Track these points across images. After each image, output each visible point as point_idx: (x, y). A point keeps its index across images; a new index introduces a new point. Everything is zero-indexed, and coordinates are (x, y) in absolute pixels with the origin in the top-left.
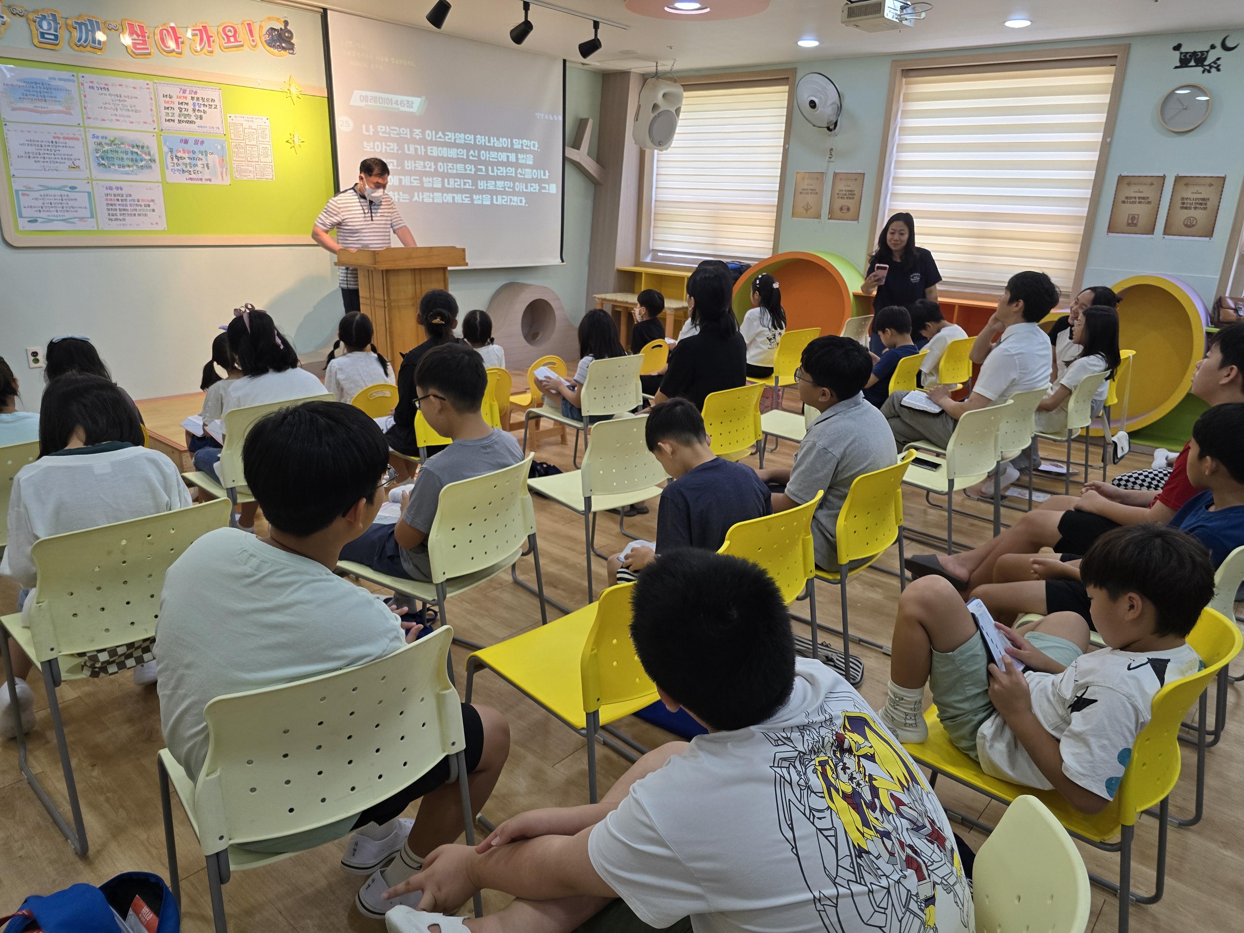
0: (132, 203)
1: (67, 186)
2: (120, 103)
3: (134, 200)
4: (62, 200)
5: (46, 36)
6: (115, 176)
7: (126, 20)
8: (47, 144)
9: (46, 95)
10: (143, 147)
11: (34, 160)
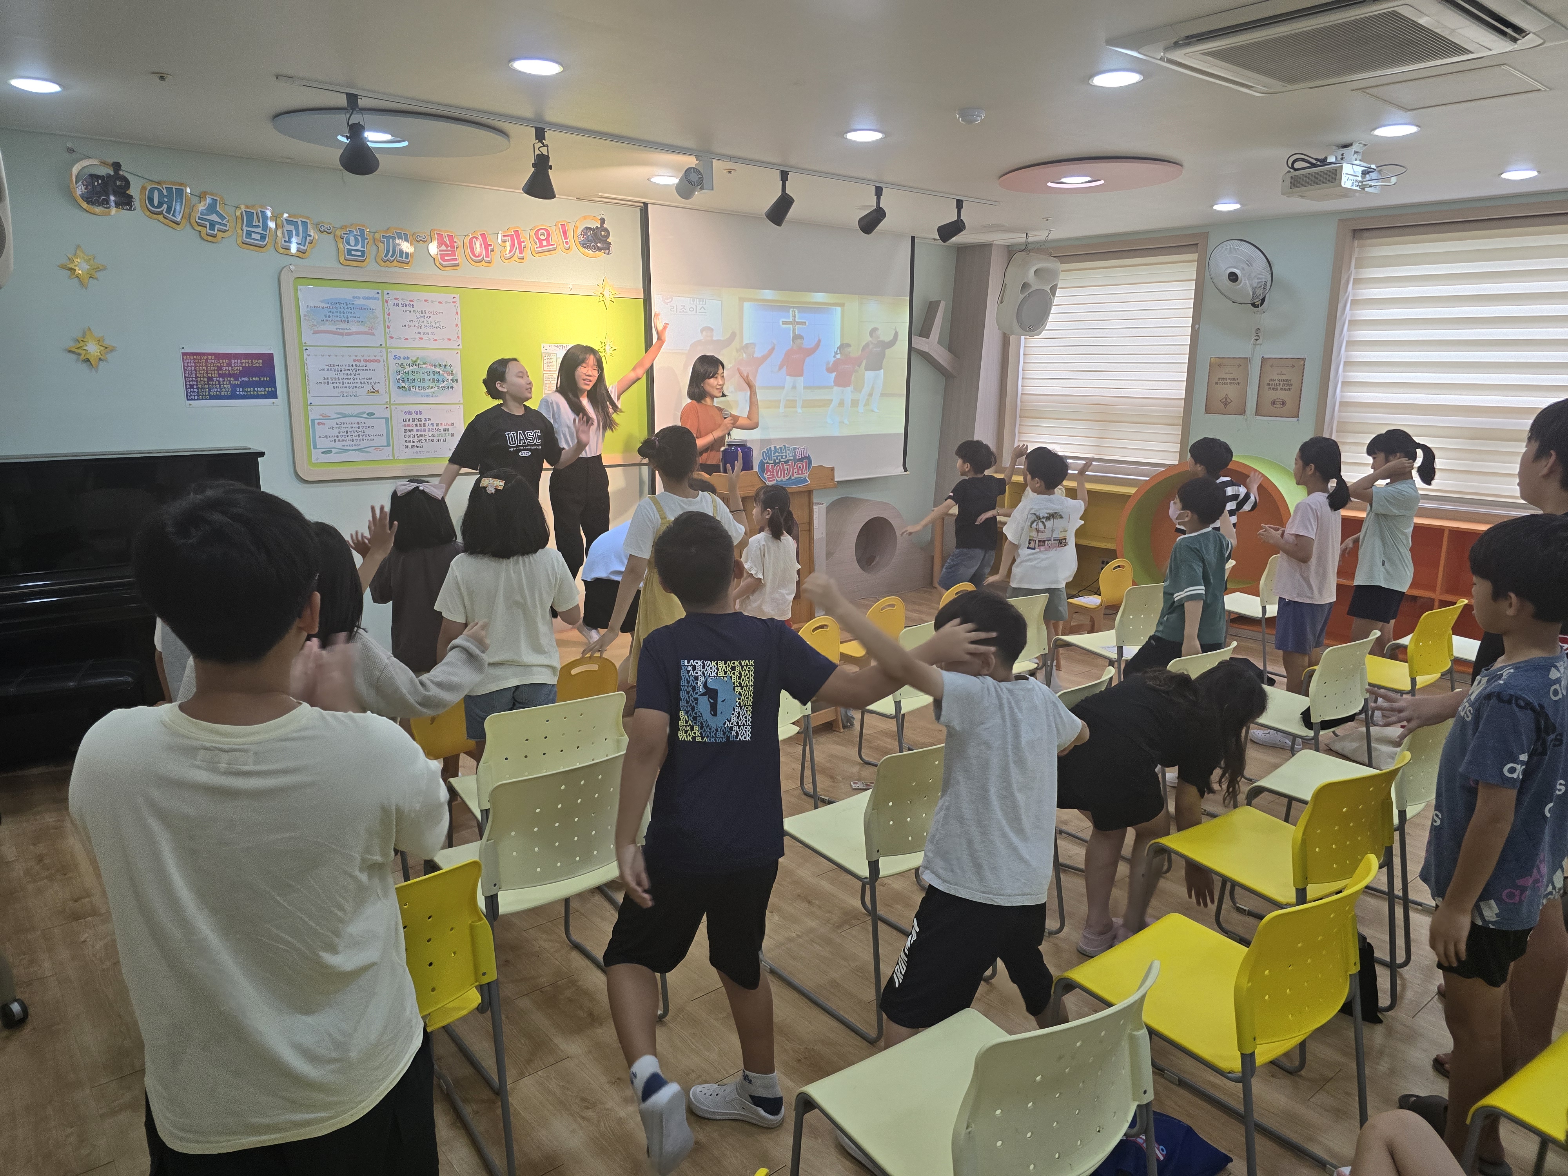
0: (431, 427)
1: (365, 412)
2: (425, 320)
3: (433, 425)
4: (359, 428)
5: (353, 253)
6: (415, 400)
7: (435, 230)
8: (347, 368)
9: (349, 315)
10: (445, 366)
11: (333, 385)
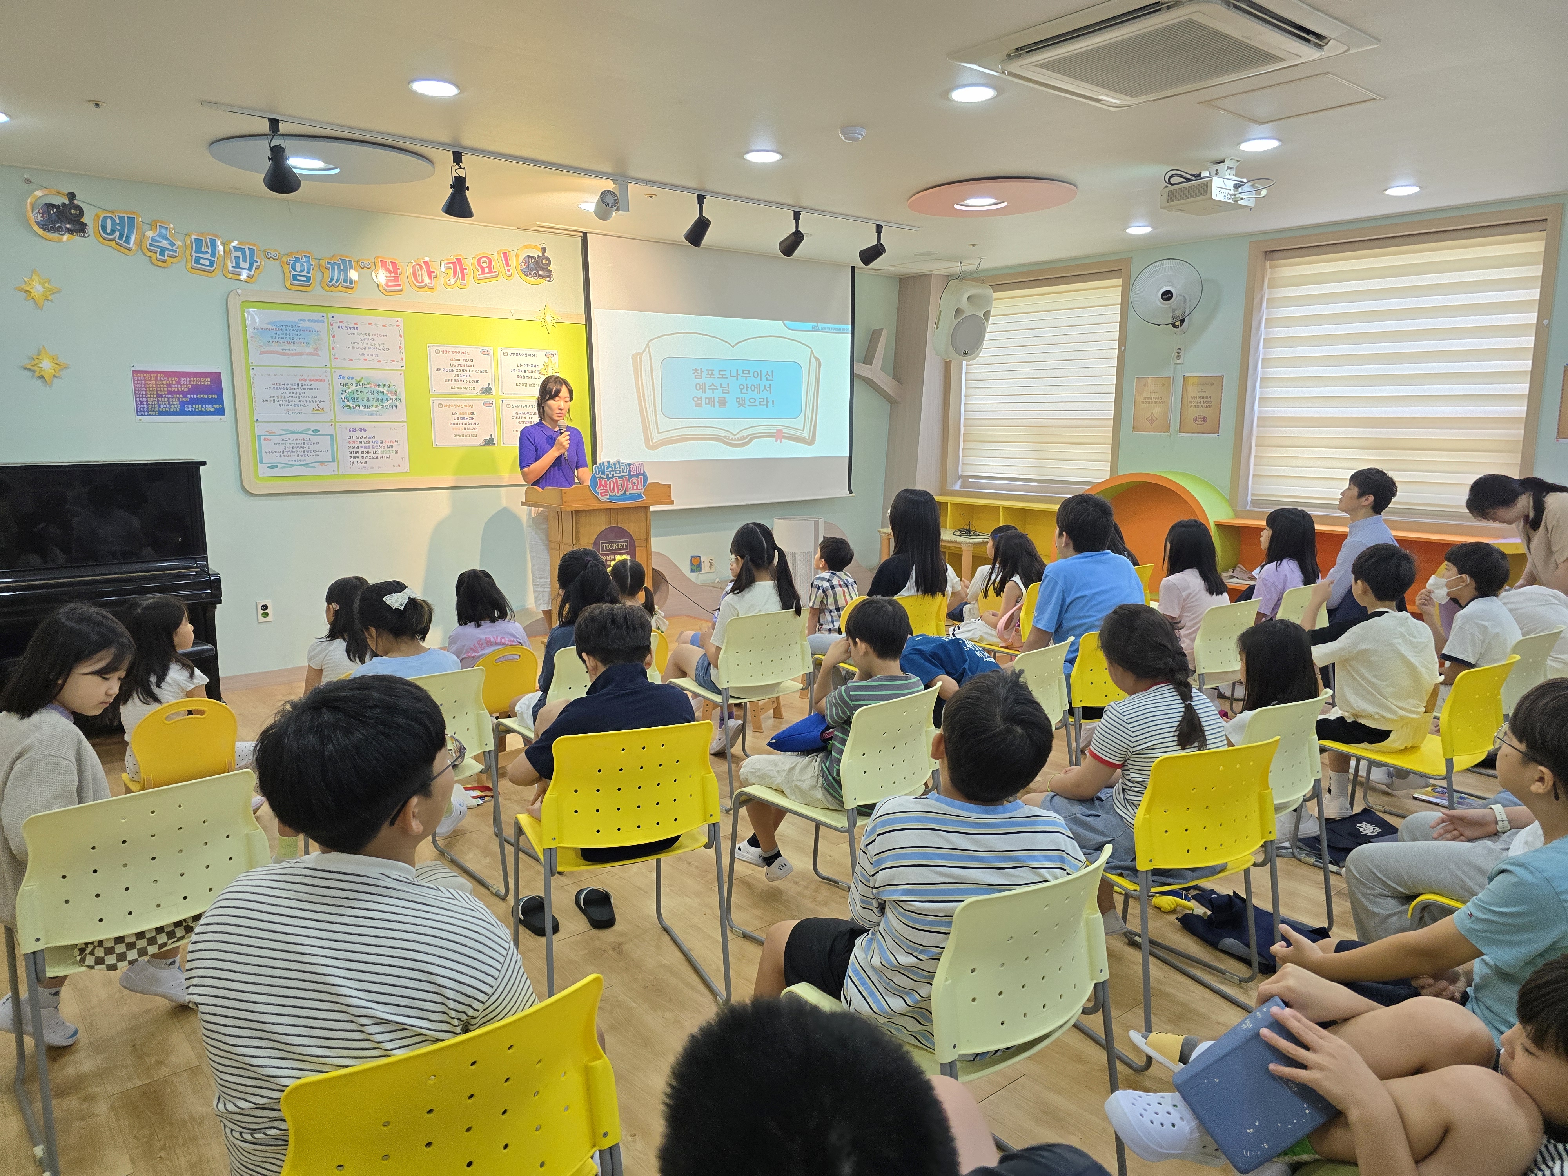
0: (375, 444)
1: (310, 429)
2: (369, 342)
3: (377, 442)
4: (304, 444)
5: (299, 278)
6: (360, 419)
7: (379, 257)
8: (293, 387)
9: (295, 337)
10: (389, 386)
11: (278, 403)
